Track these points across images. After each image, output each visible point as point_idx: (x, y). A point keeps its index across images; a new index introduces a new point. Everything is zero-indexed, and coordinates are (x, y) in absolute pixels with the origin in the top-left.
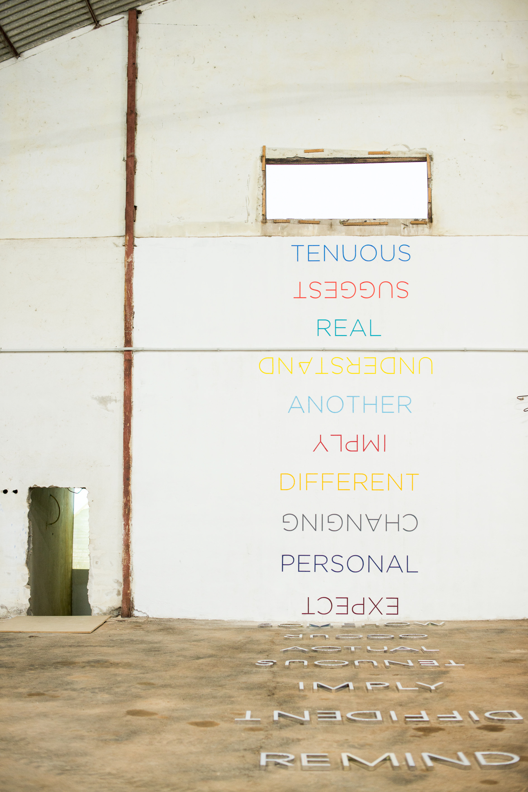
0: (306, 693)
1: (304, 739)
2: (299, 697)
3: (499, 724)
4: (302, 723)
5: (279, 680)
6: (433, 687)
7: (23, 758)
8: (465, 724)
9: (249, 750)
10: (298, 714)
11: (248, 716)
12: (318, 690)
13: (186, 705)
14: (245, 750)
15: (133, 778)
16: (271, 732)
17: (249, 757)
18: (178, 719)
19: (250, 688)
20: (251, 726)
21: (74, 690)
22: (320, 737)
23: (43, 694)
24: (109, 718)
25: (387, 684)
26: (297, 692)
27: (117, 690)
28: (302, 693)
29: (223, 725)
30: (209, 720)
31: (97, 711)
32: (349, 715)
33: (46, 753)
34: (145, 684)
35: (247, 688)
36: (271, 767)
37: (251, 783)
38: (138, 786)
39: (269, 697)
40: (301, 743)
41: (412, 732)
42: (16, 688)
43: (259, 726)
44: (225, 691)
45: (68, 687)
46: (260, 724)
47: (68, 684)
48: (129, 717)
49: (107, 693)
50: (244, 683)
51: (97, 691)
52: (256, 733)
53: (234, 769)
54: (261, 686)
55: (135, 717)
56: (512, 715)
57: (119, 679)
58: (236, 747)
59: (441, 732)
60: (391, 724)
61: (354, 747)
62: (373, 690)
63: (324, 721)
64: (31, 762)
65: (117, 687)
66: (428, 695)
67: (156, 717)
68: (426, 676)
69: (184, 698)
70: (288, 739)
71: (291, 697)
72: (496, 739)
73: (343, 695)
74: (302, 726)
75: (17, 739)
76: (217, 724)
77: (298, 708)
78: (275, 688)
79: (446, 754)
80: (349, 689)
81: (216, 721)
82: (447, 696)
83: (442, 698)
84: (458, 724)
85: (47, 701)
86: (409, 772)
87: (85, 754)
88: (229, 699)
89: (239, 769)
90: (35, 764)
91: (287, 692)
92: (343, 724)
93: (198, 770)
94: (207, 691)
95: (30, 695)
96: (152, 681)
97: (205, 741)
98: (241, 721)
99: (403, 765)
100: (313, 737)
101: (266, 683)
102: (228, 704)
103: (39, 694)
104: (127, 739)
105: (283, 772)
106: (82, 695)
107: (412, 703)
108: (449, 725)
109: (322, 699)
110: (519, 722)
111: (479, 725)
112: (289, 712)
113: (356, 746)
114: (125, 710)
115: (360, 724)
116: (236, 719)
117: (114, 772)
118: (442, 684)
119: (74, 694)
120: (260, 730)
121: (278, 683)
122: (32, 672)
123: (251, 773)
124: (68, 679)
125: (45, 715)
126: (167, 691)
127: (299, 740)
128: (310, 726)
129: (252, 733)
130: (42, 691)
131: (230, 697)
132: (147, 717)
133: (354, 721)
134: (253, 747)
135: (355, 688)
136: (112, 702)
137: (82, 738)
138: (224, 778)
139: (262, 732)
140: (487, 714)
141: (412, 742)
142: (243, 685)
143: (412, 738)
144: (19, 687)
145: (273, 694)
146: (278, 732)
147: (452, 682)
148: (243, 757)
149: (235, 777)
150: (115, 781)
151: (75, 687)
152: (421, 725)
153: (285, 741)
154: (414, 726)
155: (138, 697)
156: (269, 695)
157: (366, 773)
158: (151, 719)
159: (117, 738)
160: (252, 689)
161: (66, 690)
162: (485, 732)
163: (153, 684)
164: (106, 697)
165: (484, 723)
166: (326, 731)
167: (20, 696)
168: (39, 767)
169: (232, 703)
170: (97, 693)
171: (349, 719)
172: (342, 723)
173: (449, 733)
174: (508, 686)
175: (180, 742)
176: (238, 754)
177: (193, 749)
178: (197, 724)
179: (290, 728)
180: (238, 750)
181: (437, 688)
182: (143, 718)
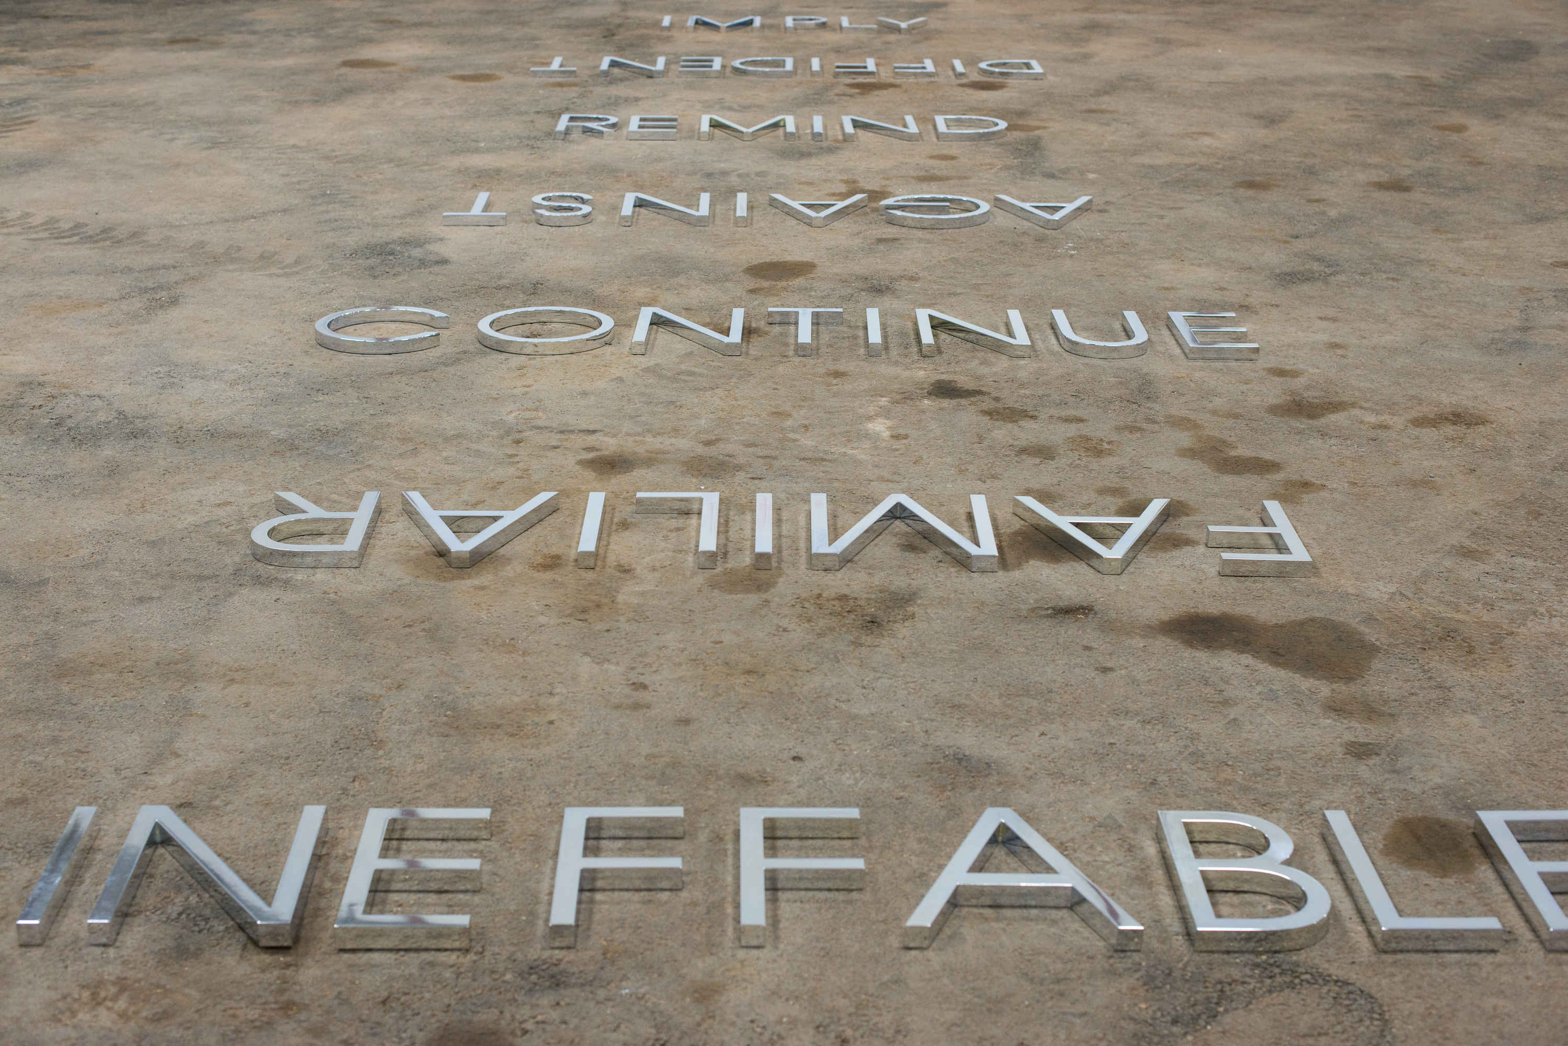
0: (674, 33)
1: (647, 98)
2: (659, 38)
3: (1001, 80)
4: (650, 75)
5: (630, 13)
6: (903, 25)
7: (149, 129)
8: (941, 80)
9: (545, 112)
10: (648, 63)
11: (555, 65)
12: (695, 29)
13: (450, 51)
14: (538, 112)
15: (334, 151)
16: (591, 89)
17: (542, 122)
18: (432, 71)
19: (573, 26)
20: (559, 80)
21: (254, 33)
22: (676, 95)
23: (196, 40)
24: (307, 72)
25: (824, 20)
26: (658, 32)
27: (331, 31)
28: (665, 33)
29: (510, 79)
30: (488, 72)
31: (290, 62)
32: (737, 63)
33: (188, 121)
34: (384, 21)
35: (568, 26)
36: (575, 135)
37: (534, 156)
38: (338, 162)
39: (604, 40)
40: (640, 103)
41: (841, 89)
42: (148, 32)
43: (572, 79)
44: (526, 30)
45: (244, 29)
46: (576, 77)
47: (244, 24)
48: (345, 70)
49: (312, 36)
50: (564, 18)
51: (293, 33)
52: (565, 89)
53: (510, 138)
54: (594, 23)
55: (355, 70)
56: (1028, 66)
57: (339, 15)
58: (523, 108)
59: (891, 90)
60: (809, 78)
61: (731, 109)
62: (796, 29)
63: (693, 72)
64: (161, 134)
65: (333, 28)
66: (892, 38)
67: (393, 68)
68: (903, 10)
69: (449, 41)
70: (617, 98)
71: (644, 39)
72: (984, 101)
73: (741, 36)
74: (649, 80)
75: (140, 103)
76: (499, 78)
77: (652, 55)
78: (620, 26)
79: (888, 119)
80: (752, 29)
81: (498, 73)
82: (927, 39)
83: (916, 42)
84: (927, 79)
85: (202, 49)
86: (812, 143)
87: (257, 121)
88: (533, 42)
89: (520, 138)
90: (169, 136)
91: (639, 32)
92: (724, 77)
93: (448, 140)
94: (494, 30)
95: (173, 42)
96: (399, 18)
97: (472, 101)
98: (543, 72)
99: (806, 134)
100: (664, 96)
101: (605, 18)
102: (527, 49)
103: (188, 41)
104: (334, 100)
105: (594, 142)
106: (266, 40)
107: (860, 48)
108: (912, 80)
109: (699, 42)
110: (1036, 77)
111: (964, 81)
112: (634, 60)
113: (736, 107)
114: (339, 60)
115: (753, 78)
116: (532, 69)
117: (303, 144)
118: (925, 21)
119: (252, 39)
120: (575, 85)
121: (627, 18)
122: (182, 8)
123: (539, 144)
124: (247, 16)
125: (195, 69)
126: (420, 32)
127: (637, 99)
128: (664, 80)
129: (558, 89)
130: (194, 36)
131: (534, 39)
132: (377, 70)
133: (744, 72)
134: (553, 108)
135: (763, 26)
136: (318, 49)
137: (254, 99)
138: (488, 150)
139: (574, 88)
140: (983, 65)
141: (834, 103)
142: (563, 22)
143: (836, 98)
144: (154, 31)
145: (613, 35)
146: (605, 89)
147: (945, 20)
148: (532, 122)
149: (509, 148)
150: (301, 156)
151: (256, 28)
152: (861, 80)
153: (613, 100)
154: (848, 80)
155: (368, 40)
156: (605, 37)
157: (738, 143)
158: (383, 72)
159: (317, 99)
160: (577, 27)
161: (240, 33)
162: (970, 91)
163: (399, 22)
164: (310, 41)
165: (975, 77)
166: (690, 86)
167: (153, 44)
168: (173, 140)
169: (536, 47)
170: (294, 37)
171: (736, 70)
172: (722, 74)
173: (905, 92)
174: (1044, 26)
175: (427, 102)
176: (525, 118)
177: (447, 112)
178: (464, 78)
179: (628, 83)
180: (526, 113)
181: (911, 29)
182: (370, 70)
